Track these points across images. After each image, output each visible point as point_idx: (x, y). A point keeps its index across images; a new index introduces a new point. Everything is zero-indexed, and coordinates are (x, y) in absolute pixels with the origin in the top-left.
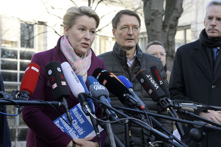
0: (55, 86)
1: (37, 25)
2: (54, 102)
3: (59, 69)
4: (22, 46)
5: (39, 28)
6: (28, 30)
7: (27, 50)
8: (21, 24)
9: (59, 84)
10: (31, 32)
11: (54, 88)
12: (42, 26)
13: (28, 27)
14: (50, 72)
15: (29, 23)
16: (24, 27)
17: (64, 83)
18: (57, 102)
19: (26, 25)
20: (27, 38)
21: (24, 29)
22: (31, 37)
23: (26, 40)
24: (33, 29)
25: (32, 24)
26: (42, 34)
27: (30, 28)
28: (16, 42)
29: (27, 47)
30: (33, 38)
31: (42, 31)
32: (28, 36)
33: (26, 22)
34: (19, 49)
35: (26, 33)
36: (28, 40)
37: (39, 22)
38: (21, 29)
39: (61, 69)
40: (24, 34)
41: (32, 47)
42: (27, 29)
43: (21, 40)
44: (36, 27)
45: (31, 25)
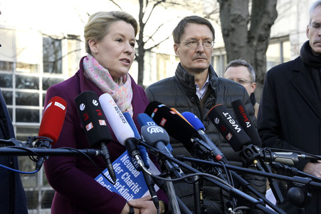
0: (90, 126)
1: (66, 40)
2: (89, 150)
3: (95, 102)
4: (46, 71)
5: (70, 44)
6: (54, 47)
7: (52, 76)
8: (44, 39)
9: (96, 124)
10: (57, 50)
11: (88, 130)
12: (74, 42)
13: (53, 43)
14: (82, 107)
15: (55, 38)
16: (48, 44)
17: (102, 123)
18: (93, 150)
19: (51, 41)
20: (52, 59)
21: (47, 46)
22: (59, 57)
23: (51, 62)
24: (60, 45)
25: (59, 38)
26: (74, 53)
27: (57, 44)
28: (37, 65)
29: (52, 72)
30: (61, 59)
31: (74, 48)
32: (54, 56)
33: (50, 37)
34: (41, 75)
35: (51, 51)
36: (54, 62)
37: (68, 35)
38: (44, 46)
39: (98, 102)
40: (48, 53)
41: (60, 72)
42: (52, 46)
43: (44, 62)
44: (65, 42)
45: (57, 40)
